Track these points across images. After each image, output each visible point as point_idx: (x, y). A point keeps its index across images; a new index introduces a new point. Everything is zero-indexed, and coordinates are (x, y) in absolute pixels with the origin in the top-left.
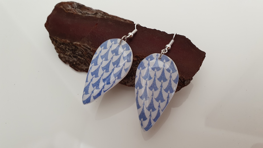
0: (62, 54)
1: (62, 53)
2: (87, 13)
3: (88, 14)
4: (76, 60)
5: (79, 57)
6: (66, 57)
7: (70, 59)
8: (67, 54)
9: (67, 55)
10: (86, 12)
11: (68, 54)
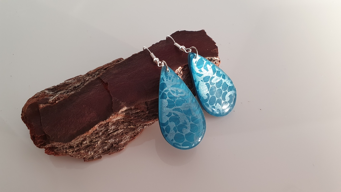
5: (115, 133)
11: (99, 144)
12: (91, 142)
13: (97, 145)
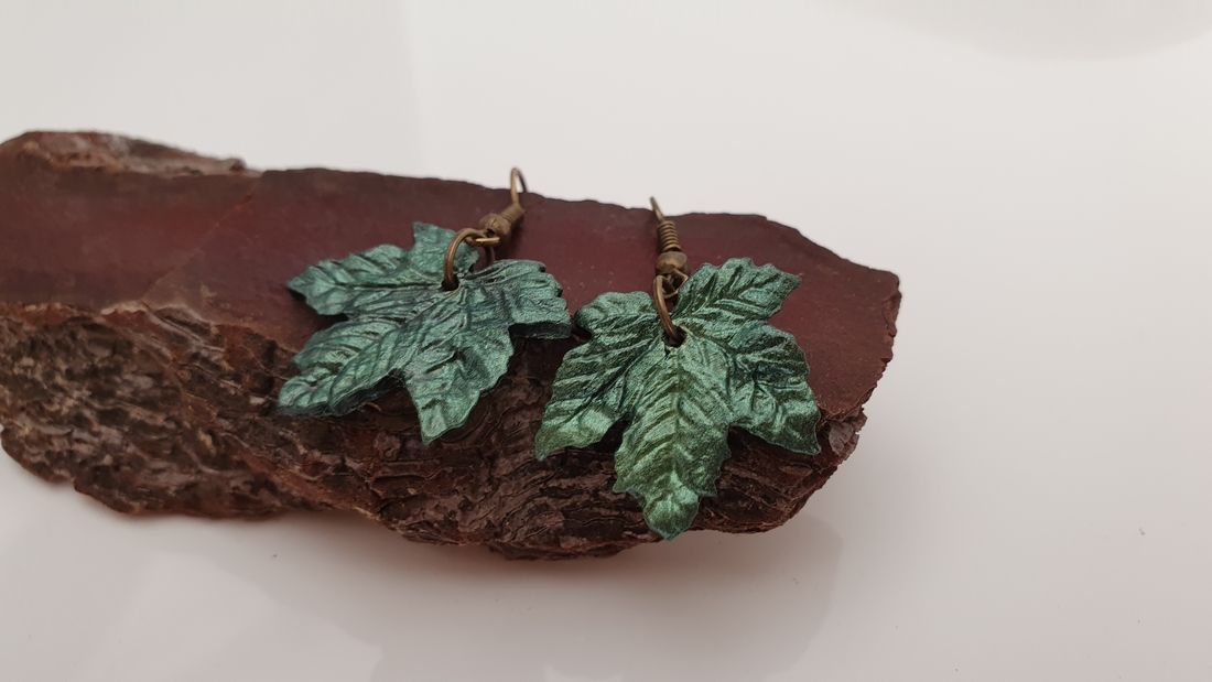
0: (23, 415)
1: (23, 409)
4: (117, 442)
5: (136, 413)
6: (52, 430)
7: (79, 441)
8: (59, 411)
9: (56, 419)
11: (65, 411)
13: (56, 407)
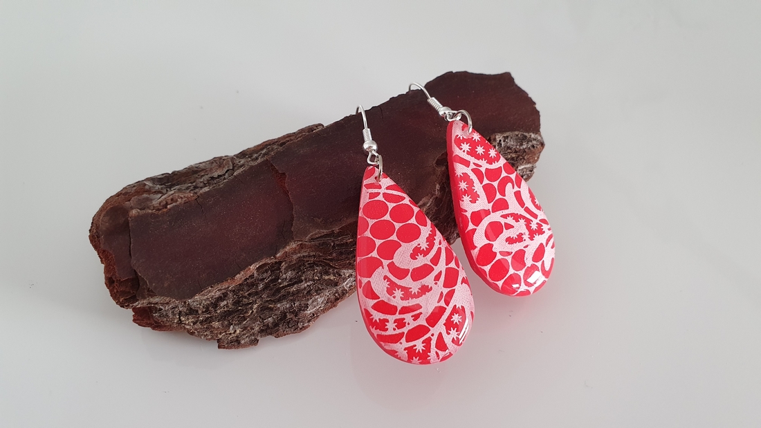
2: (213, 178)
3: (219, 176)
4: (289, 305)
5: (294, 289)
10: (206, 178)
12: (237, 303)
13: (251, 311)
